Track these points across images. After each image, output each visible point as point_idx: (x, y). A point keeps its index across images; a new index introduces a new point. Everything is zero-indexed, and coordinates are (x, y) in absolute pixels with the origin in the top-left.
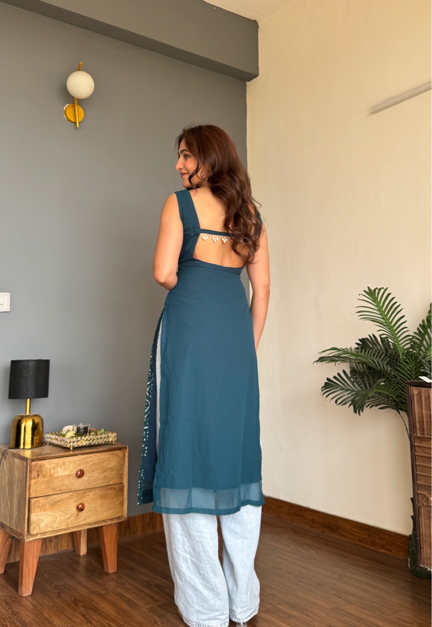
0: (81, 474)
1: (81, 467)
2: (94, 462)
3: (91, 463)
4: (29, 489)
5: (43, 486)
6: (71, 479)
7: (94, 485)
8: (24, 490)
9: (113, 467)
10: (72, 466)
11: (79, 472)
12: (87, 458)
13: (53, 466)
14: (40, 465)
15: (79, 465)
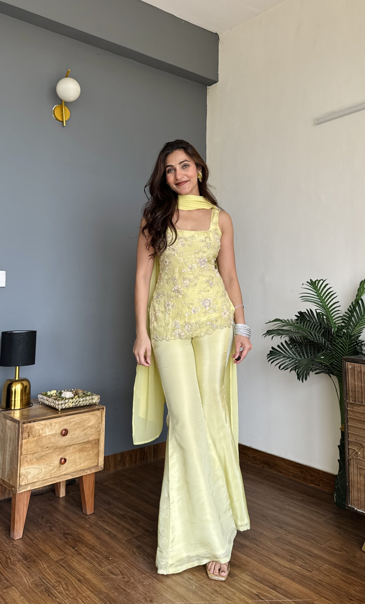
0: (65, 433)
1: (66, 427)
2: (76, 422)
3: (73, 423)
4: (21, 448)
5: (33, 445)
6: (56, 437)
7: (76, 442)
8: (17, 448)
9: (92, 426)
10: (57, 426)
11: (64, 432)
12: (70, 419)
13: (42, 427)
14: (31, 426)
15: (63, 425)
